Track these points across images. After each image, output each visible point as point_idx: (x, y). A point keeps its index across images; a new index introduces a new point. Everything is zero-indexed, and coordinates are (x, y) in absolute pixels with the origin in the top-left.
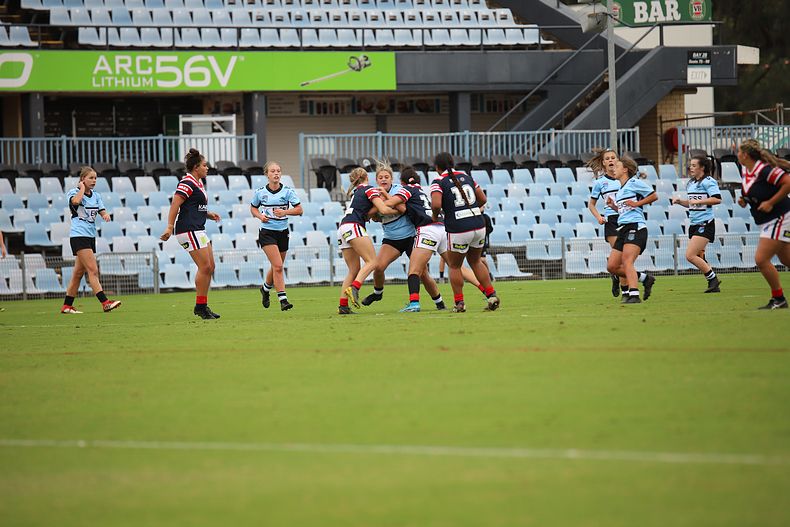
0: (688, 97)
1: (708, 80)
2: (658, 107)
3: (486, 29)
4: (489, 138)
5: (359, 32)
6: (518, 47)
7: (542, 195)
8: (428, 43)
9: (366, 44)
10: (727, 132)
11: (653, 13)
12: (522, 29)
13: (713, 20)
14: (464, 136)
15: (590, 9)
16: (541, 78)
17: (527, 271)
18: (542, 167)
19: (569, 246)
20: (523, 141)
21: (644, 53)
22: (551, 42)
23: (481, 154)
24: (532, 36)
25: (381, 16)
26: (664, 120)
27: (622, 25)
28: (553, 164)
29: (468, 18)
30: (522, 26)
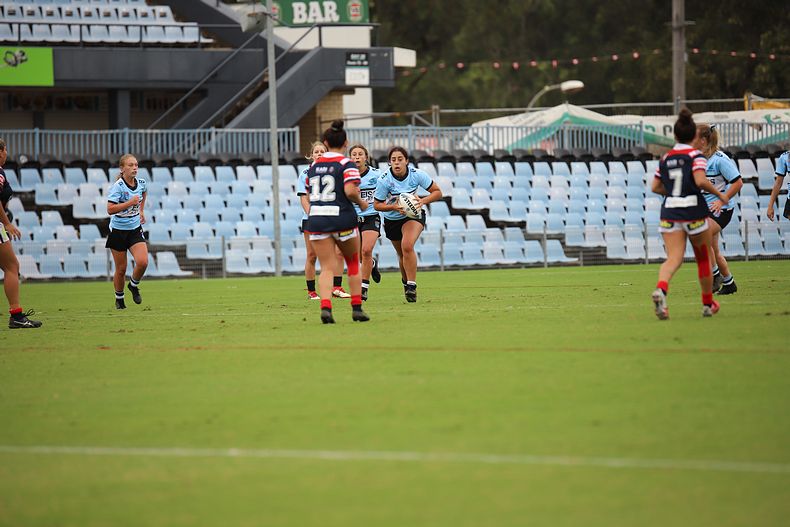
0: (346, 98)
1: (366, 81)
2: (318, 107)
3: (146, 27)
4: (149, 137)
5: (15, 27)
6: (178, 45)
7: (203, 194)
8: (87, 39)
9: (22, 39)
10: (384, 133)
11: (311, 14)
12: (182, 27)
13: (371, 21)
14: (123, 134)
15: (250, 9)
16: (202, 76)
17: (186, 270)
18: (202, 165)
19: (229, 246)
20: (183, 139)
21: (303, 53)
22: (210, 41)
23: (141, 152)
24: (191, 34)
25: (37, 12)
26: (323, 120)
27: (281, 25)
28: (213, 163)
29: (126, 15)
30: (182, 24)
